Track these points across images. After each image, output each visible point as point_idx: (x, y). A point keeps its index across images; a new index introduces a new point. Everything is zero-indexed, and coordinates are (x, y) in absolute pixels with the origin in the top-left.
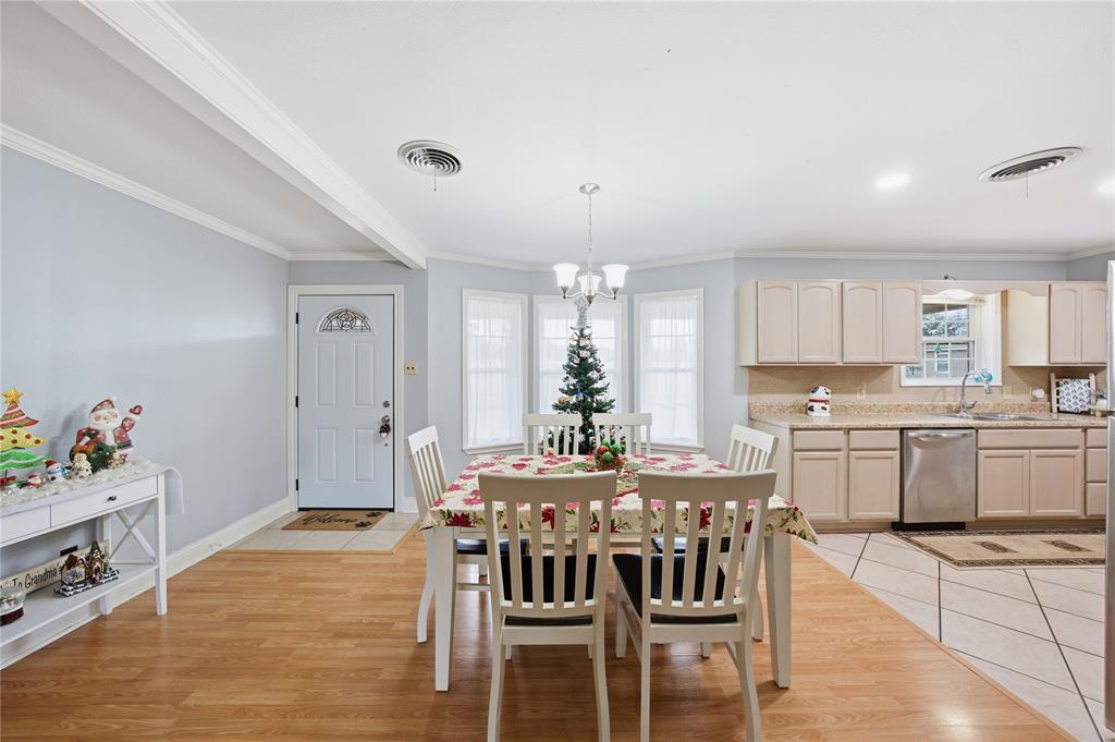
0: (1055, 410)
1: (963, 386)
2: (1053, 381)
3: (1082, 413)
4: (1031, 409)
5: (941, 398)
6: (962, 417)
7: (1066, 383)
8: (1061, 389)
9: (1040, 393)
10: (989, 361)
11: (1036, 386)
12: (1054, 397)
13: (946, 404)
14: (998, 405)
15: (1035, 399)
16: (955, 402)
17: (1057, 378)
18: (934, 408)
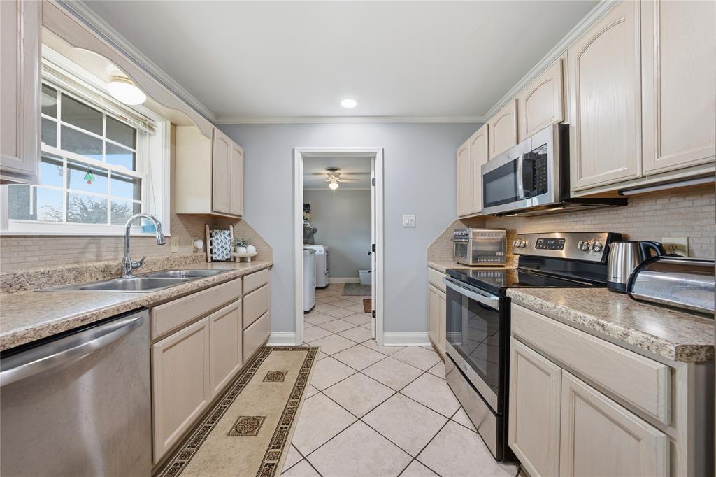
0: (209, 260)
1: (127, 236)
2: (208, 232)
3: (228, 260)
4: (194, 261)
5: (93, 257)
6: (124, 287)
7: (216, 234)
8: (214, 239)
9: (200, 244)
10: (158, 206)
11: (196, 237)
12: (209, 247)
13: (101, 264)
14: (168, 259)
15: (196, 250)
16: (113, 259)
17: (210, 229)
18: (79, 274)
